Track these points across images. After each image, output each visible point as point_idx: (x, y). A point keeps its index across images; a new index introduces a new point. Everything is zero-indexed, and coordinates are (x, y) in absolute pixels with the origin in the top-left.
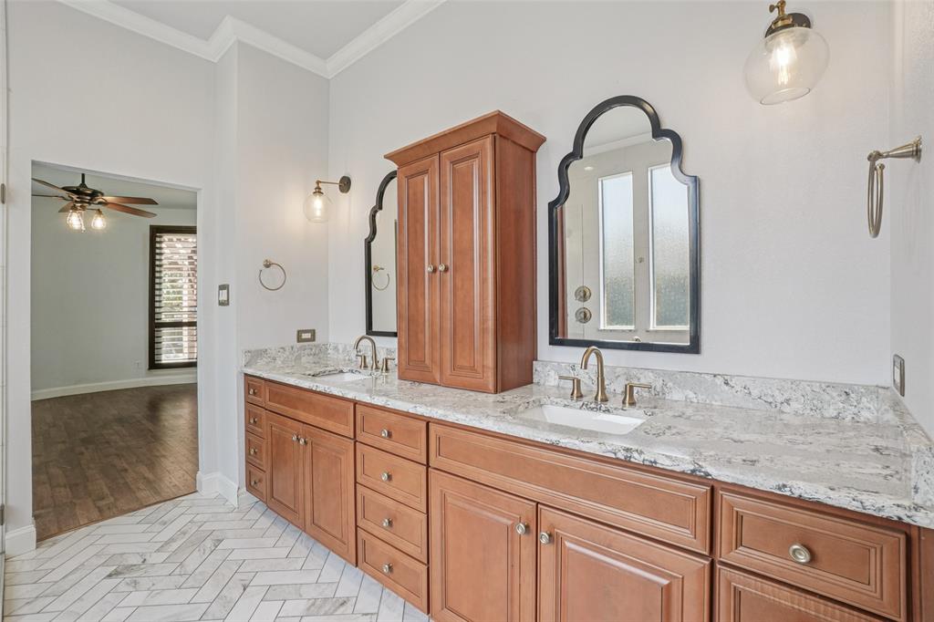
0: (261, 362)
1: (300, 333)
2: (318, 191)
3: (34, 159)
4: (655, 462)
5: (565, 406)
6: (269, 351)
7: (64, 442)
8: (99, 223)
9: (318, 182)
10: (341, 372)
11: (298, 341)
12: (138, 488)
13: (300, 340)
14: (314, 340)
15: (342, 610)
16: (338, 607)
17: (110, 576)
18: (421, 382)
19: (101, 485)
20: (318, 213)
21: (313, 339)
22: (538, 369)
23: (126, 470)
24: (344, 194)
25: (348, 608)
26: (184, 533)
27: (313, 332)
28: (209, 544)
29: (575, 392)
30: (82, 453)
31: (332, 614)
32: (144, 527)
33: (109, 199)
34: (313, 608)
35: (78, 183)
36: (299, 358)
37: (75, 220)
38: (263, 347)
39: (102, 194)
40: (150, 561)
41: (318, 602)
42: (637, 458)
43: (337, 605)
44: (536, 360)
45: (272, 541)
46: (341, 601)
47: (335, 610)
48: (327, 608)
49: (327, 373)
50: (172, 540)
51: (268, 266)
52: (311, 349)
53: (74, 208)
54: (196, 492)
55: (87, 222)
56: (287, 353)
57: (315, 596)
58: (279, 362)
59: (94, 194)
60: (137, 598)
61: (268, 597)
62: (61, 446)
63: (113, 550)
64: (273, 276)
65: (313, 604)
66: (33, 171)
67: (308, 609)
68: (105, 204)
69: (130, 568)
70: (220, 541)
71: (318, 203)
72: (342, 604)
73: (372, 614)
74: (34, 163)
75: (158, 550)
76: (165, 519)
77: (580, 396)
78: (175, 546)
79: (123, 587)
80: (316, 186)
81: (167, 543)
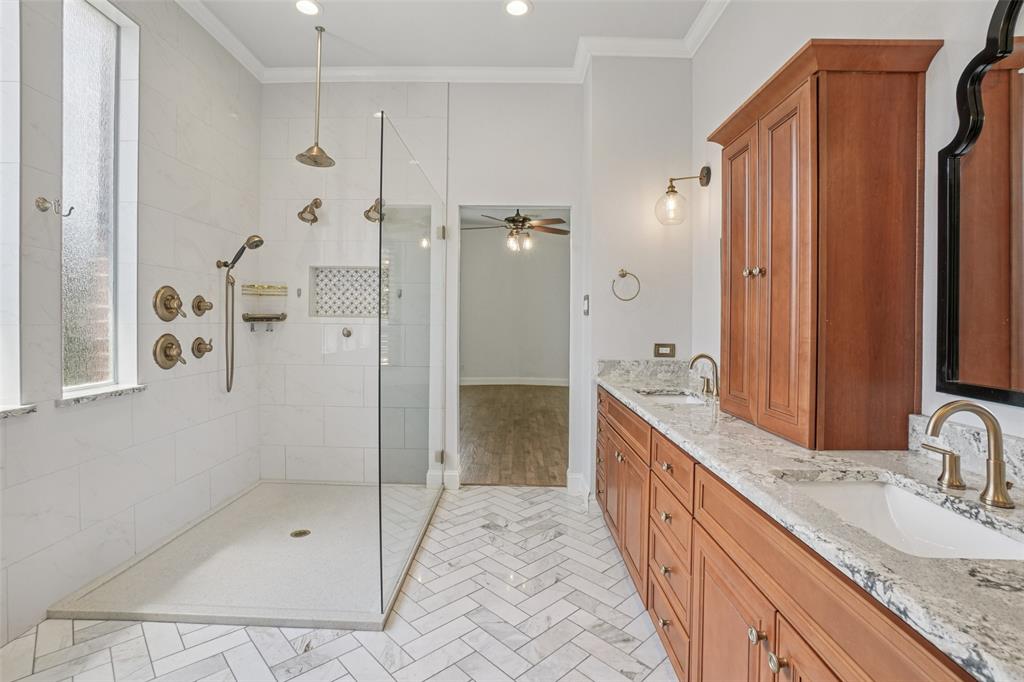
0: (614, 374)
1: (658, 346)
2: (672, 190)
3: (462, 204)
4: (904, 613)
5: (918, 494)
6: (622, 363)
7: (504, 420)
8: (528, 244)
9: (672, 180)
10: (683, 393)
11: (656, 356)
12: (530, 469)
13: (657, 354)
14: (673, 356)
15: (622, 645)
16: (620, 641)
17: (483, 527)
18: (739, 417)
19: (509, 459)
20: (672, 215)
21: (672, 354)
22: (918, 428)
23: (529, 452)
24: (705, 188)
25: (628, 648)
26: (541, 517)
27: (673, 347)
28: (552, 533)
29: (947, 476)
30: (510, 431)
31: (610, 643)
32: (519, 500)
33: (534, 222)
34: (598, 628)
35: (513, 214)
36: (654, 374)
37: (512, 244)
38: (617, 359)
39: (530, 220)
40: (509, 528)
41: (606, 626)
42: (879, 593)
43: (621, 638)
44: (919, 413)
45: (600, 553)
46: (626, 637)
47: (616, 642)
48: (609, 636)
49: (665, 392)
50: (530, 518)
51: (623, 275)
52: (670, 366)
53: (511, 234)
54: (565, 486)
55: (521, 244)
56: (642, 367)
57: (606, 619)
58: (632, 376)
59: (525, 220)
60: (489, 550)
61: (570, 598)
62: (502, 423)
63: (494, 509)
64: (627, 287)
65: (600, 625)
66: (460, 212)
67: (594, 627)
68: (531, 227)
69: (496, 527)
70: (560, 534)
71: (671, 203)
72: (624, 641)
73: (647, 667)
74: (461, 207)
75: (517, 522)
76: (534, 500)
77: (957, 485)
78: (530, 523)
79: (486, 539)
80: (669, 184)
81: (526, 519)
